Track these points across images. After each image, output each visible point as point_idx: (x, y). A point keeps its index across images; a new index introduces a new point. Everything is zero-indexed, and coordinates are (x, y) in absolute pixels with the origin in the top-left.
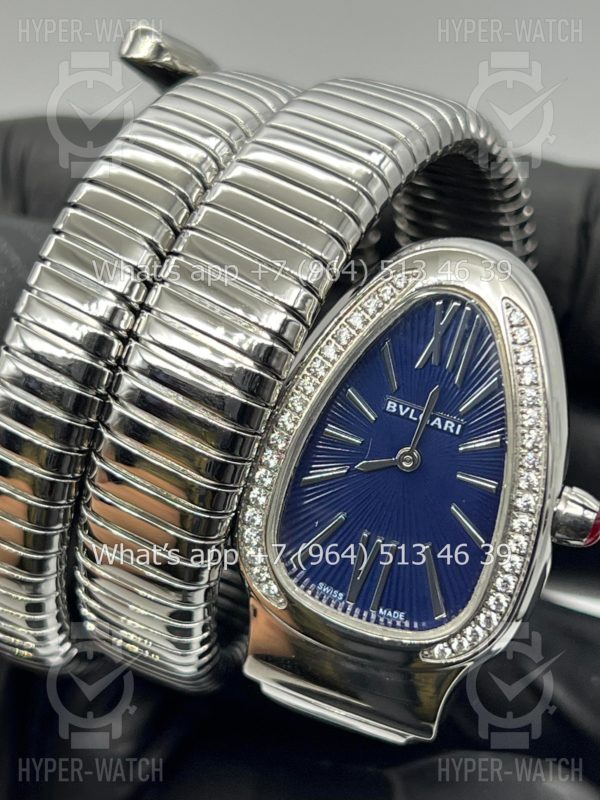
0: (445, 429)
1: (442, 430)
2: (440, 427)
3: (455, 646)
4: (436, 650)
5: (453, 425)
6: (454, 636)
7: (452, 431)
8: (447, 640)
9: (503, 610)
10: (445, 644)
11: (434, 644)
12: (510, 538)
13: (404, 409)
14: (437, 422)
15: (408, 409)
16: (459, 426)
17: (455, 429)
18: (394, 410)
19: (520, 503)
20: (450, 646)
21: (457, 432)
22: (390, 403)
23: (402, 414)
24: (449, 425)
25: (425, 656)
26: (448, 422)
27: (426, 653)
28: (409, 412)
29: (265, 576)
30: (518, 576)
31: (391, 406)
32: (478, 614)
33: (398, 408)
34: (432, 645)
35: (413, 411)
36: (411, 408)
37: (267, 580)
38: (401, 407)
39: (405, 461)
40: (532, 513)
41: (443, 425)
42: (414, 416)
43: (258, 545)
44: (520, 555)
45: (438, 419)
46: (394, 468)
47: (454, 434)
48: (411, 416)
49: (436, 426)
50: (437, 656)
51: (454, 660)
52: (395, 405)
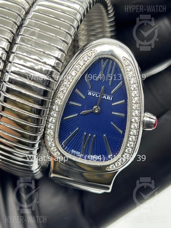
0: (107, 99)
1: (106, 99)
2: (105, 98)
3: (116, 165)
4: (111, 167)
5: (110, 97)
6: (116, 162)
7: (109, 99)
8: (114, 163)
9: (130, 153)
10: (113, 165)
11: (110, 165)
12: (131, 131)
13: (94, 94)
14: (105, 97)
15: (95, 94)
16: (111, 98)
17: (110, 99)
18: (91, 95)
19: (133, 120)
20: (115, 165)
21: (111, 100)
22: (89, 92)
23: (93, 96)
24: (108, 98)
25: (107, 169)
26: (108, 97)
27: (108, 168)
28: (95, 95)
29: (56, 150)
30: (134, 142)
31: (90, 94)
32: (123, 155)
33: (92, 94)
34: (109, 165)
35: (97, 94)
36: (96, 93)
37: (56, 151)
38: (93, 93)
39: (96, 110)
40: (137, 123)
41: (106, 98)
42: (97, 96)
43: (52, 141)
44: (134, 136)
45: (105, 96)
46: (93, 112)
47: (110, 100)
48: (96, 96)
49: (104, 98)
50: (111, 168)
51: (116, 169)
52: (91, 93)
